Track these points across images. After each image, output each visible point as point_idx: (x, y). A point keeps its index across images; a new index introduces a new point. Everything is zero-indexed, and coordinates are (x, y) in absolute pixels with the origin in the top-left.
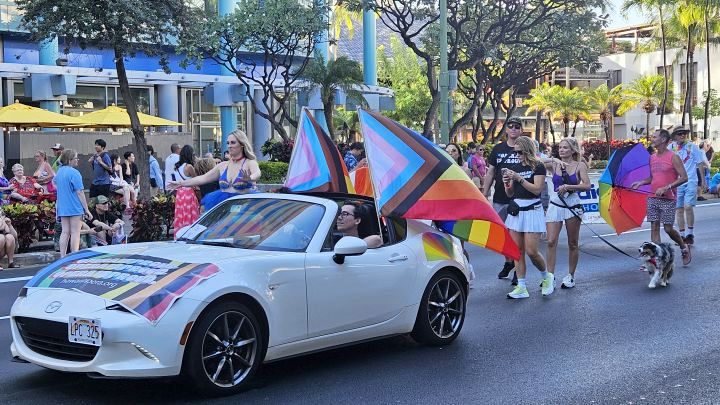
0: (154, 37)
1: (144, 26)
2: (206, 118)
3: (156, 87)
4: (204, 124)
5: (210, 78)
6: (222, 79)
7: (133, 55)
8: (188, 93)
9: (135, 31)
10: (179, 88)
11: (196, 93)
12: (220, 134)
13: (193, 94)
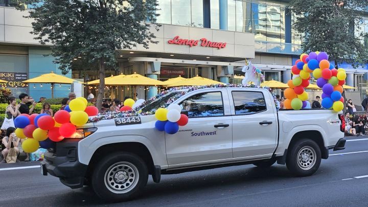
0: (350, 57)
1: (346, 52)
7: (342, 63)
8: (357, 77)
9: (343, 54)
10: (354, 74)
11: (360, 77)
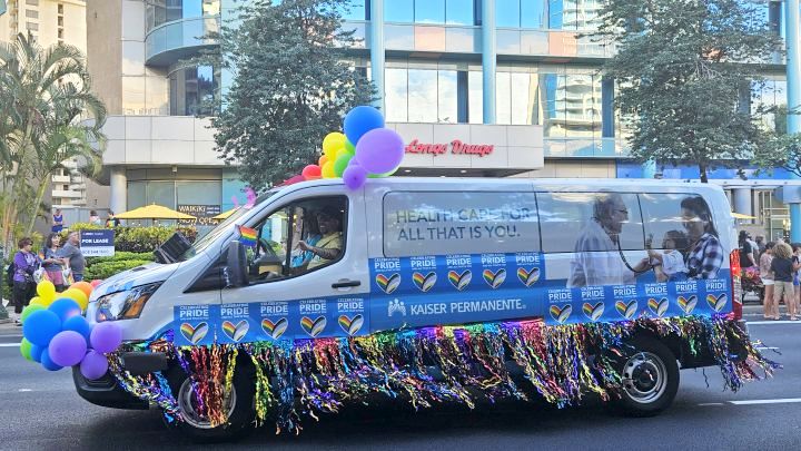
2: (776, 212)
3: (733, 191)
4: (774, 217)
5: (780, 182)
6: (790, 182)
7: (713, 169)
8: (760, 195)
9: (717, 151)
10: (752, 191)
11: (767, 194)
12: (789, 224)
13: (764, 195)
